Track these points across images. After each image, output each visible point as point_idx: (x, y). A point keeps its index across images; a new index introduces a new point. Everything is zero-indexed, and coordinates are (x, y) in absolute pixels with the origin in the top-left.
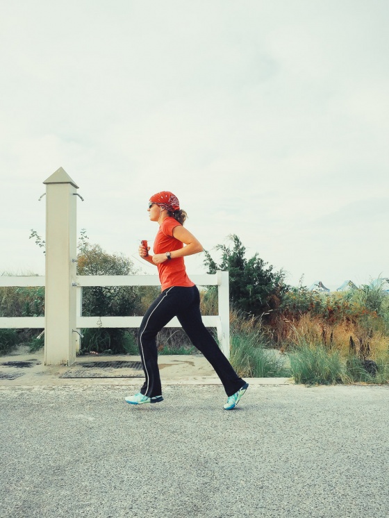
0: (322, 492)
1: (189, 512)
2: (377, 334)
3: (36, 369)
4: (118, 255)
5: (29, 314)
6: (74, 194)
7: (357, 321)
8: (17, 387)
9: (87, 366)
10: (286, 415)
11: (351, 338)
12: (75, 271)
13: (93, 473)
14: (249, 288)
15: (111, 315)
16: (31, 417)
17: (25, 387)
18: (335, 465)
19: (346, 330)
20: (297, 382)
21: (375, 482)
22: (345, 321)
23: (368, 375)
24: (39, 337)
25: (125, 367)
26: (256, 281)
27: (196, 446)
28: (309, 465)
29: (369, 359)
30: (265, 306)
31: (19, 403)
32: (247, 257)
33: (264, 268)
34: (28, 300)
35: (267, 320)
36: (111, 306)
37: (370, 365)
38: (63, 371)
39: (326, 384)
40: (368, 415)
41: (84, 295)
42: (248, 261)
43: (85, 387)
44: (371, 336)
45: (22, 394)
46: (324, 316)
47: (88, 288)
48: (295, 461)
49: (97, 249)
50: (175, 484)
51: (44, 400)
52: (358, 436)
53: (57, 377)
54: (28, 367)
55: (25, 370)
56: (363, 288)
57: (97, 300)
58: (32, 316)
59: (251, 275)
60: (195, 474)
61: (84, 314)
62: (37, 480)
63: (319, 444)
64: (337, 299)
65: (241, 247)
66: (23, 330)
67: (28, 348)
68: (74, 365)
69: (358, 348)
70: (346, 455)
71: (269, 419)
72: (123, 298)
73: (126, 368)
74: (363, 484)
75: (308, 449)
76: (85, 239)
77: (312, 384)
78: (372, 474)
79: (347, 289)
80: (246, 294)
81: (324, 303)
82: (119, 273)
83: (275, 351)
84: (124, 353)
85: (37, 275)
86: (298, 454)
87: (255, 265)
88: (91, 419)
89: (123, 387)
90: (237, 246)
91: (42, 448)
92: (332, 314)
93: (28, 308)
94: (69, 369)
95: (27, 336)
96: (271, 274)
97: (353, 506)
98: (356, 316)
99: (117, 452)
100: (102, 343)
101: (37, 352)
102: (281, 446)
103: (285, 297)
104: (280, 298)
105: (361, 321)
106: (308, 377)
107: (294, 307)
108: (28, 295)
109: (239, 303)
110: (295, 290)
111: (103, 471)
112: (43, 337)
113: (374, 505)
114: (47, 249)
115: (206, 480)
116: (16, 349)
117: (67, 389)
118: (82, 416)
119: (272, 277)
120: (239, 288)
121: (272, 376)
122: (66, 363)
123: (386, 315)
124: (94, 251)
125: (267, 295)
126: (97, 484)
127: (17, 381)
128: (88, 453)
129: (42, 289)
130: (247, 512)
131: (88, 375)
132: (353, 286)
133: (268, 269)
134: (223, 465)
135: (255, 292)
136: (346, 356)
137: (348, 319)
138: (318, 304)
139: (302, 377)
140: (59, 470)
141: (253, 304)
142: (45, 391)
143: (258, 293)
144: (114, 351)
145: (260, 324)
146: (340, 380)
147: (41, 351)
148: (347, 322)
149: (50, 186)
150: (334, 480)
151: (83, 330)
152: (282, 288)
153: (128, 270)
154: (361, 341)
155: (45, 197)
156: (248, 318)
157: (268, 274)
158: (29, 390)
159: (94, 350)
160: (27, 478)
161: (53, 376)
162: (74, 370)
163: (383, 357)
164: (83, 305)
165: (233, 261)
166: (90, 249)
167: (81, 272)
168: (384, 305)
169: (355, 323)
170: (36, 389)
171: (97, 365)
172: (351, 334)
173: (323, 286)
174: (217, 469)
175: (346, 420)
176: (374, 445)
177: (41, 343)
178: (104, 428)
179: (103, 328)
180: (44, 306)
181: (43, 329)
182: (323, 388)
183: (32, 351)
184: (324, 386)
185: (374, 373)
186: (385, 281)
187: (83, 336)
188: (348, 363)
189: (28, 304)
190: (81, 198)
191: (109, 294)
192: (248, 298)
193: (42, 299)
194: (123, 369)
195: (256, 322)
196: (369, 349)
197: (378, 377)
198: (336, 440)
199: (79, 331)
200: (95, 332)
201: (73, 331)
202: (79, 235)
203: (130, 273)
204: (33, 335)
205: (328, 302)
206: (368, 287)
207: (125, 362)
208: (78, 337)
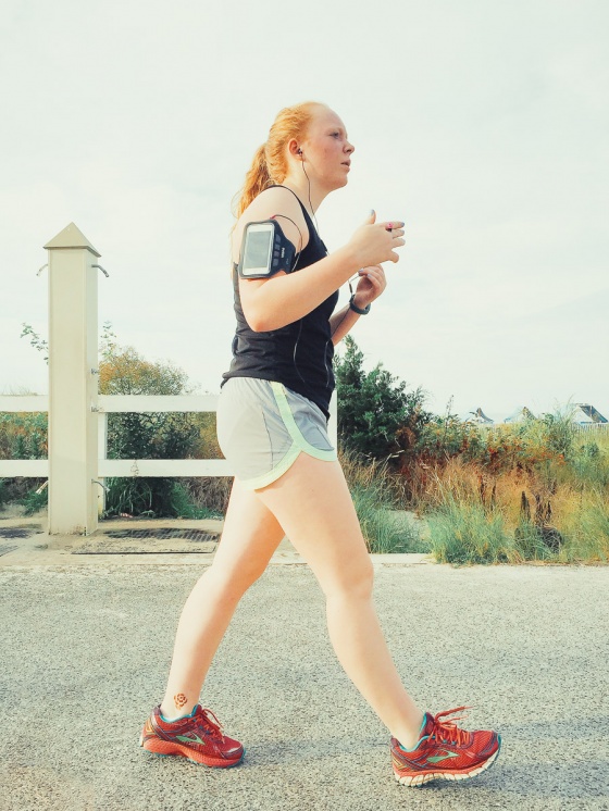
0: (472, 721)
1: (272, 751)
2: (562, 490)
3: (35, 539)
4: (164, 364)
5: (23, 454)
6: (94, 266)
7: (533, 469)
8: (5, 568)
9: (115, 537)
10: (421, 610)
11: (523, 494)
12: (96, 389)
13: (126, 696)
14: (369, 416)
15: (153, 458)
16: (29, 612)
17: (19, 568)
18: (492, 683)
19: (517, 483)
20: (439, 560)
21: (550, 706)
22: (516, 468)
23: (546, 549)
24: (39, 491)
25: (175, 537)
26: (380, 405)
27: (284, 656)
28: (455, 682)
29: (549, 525)
30: (392, 444)
31: (9, 591)
32: (366, 368)
33: (393, 386)
34: (21, 433)
35: (396, 465)
36: (154, 444)
37: (551, 534)
38: (78, 543)
39: (483, 563)
40: (545, 609)
41: (110, 425)
42: (367, 374)
43: (113, 568)
44: (553, 492)
45: (14, 579)
46: (484, 461)
47: (117, 414)
48: (432, 676)
49: (130, 354)
50: (252, 712)
51: (50, 588)
52: (529, 639)
53: (69, 553)
54: (22, 536)
55: (18, 541)
56: (543, 417)
57: (132, 433)
58: (28, 458)
59: (372, 396)
60: (282, 696)
61: (110, 456)
62: (40, 707)
63: (470, 652)
64: (504, 435)
65: (356, 353)
66: (14, 480)
67: (22, 508)
68: (95, 534)
69: (533, 510)
70: (511, 668)
71: (395, 615)
72: (172, 430)
73: (177, 539)
74: (532, 709)
75: (453, 660)
76: (111, 338)
77: (461, 562)
78: (547, 695)
79: (520, 420)
80: (363, 426)
81: (484, 441)
82: (164, 391)
83: (407, 513)
84: (174, 515)
85: (35, 395)
86: (438, 666)
87: (378, 382)
88: (122, 615)
89: (172, 568)
90: (351, 352)
91: (46, 659)
92: (495, 459)
93: (21, 447)
94: (88, 539)
95: (19, 488)
96: (403, 395)
97: (517, 742)
98: (533, 462)
99: (163, 664)
100: (140, 500)
101: (37, 514)
102: (412, 654)
103: (424, 432)
104: (417, 432)
105: (539, 468)
106: (457, 554)
107: (438, 447)
108: (21, 426)
109: (352, 440)
110: (440, 421)
111: (142, 693)
112: (45, 491)
113: (548, 739)
114: (51, 354)
115: (299, 705)
116: (3, 510)
117: (84, 572)
118: (108, 611)
119: (405, 400)
120: (353, 416)
121: (401, 551)
122: (82, 531)
123: (577, 460)
124: (125, 357)
125: (396, 427)
126: (131, 712)
127: (7, 558)
128: (118, 667)
129: (45, 416)
130: (360, 751)
131: (117, 549)
132: (529, 414)
133: (398, 387)
134: (324, 682)
135: (378, 422)
136: (515, 521)
137: (520, 466)
138: (475, 442)
139: (447, 553)
140: (73, 691)
141: (374, 441)
142: (51, 574)
143: (382, 425)
144: (158, 512)
145: (384, 473)
146: (505, 557)
147: (42, 512)
148: (518, 471)
149: (55, 252)
150: (491, 704)
151: (108, 480)
152: (419, 417)
153: (180, 386)
154: (538, 499)
155: (46, 270)
156: (365, 464)
157: (399, 395)
158: (25, 572)
159: (127, 511)
160: (24, 703)
161: (62, 551)
162: (94, 542)
163: (570, 524)
164: (110, 441)
165: (344, 375)
166: (119, 354)
167: (104, 389)
168: (575, 445)
169: (530, 471)
170: (36, 570)
171: (130, 533)
172: (524, 488)
173: (482, 415)
174: (315, 690)
175: (512, 617)
176: (553, 654)
177: (43, 501)
178: (143, 630)
179: (140, 478)
180: (46, 443)
181: (45, 479)
182: (479, 569)
183: (28, 513)
184: (480, 566)
185: (556, 546)
186: (578, 407)
187: (108, 490)
188: (518, 532)
189: (21, 440)
190: (105, 272)
191: (149, 425)
192: (367, 433)
193: (44, 431)
194: (172, 540)
195: (378, 468)
196: (550, 511)
197: (562, 553)
198: (496, 646)
199: (102, 482)
200: (127, 483)
201: (93, 482)
202: (101, 332)
203: (183, 391)
204: (30, 487)
205: (491, 439)
206: (552, 417)
207: (175, 530)
208: (101, 492)
